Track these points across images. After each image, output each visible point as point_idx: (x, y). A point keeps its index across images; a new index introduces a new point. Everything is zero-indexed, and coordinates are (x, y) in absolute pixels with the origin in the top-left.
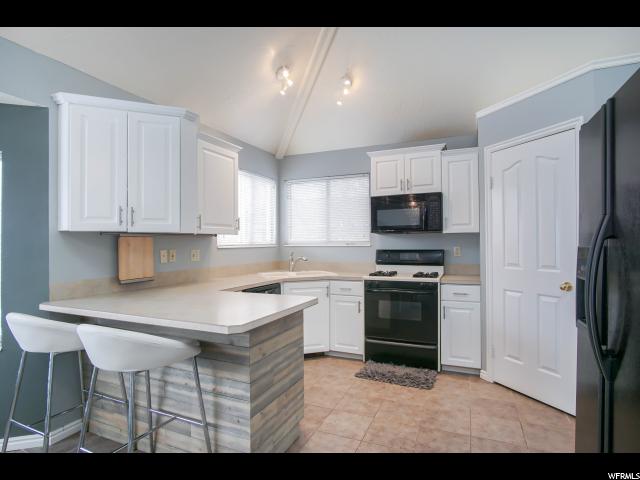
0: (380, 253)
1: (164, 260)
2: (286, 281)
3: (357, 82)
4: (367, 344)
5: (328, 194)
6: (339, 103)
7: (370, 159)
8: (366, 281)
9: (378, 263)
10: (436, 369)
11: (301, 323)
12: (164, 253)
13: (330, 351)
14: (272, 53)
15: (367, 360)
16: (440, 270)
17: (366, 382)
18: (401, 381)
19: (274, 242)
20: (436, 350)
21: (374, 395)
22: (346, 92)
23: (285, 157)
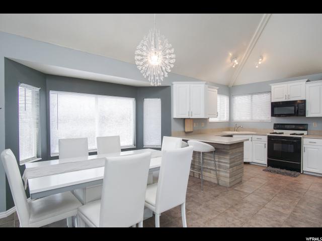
0: (275, 125)
1: (195, 126)
2: (234, 134)
3: (265, 59)
4: (268, 160)
5: (252, 101)
6: (257, 67)
7: (271, 86)
8: (268, 136)
9: (275, 129)
10: (300, 172)
11: (243, 146)
12: (195, 124)
13: (252, 162)
14: (231, 54)
15: (268, 166)
16: (305, 133)
17: (267, 172)
18: (283, 174)
19: (228, 120)
20: (300, 164)
21: (270, 175)
22: (260, 63)
23: (233, 86)
